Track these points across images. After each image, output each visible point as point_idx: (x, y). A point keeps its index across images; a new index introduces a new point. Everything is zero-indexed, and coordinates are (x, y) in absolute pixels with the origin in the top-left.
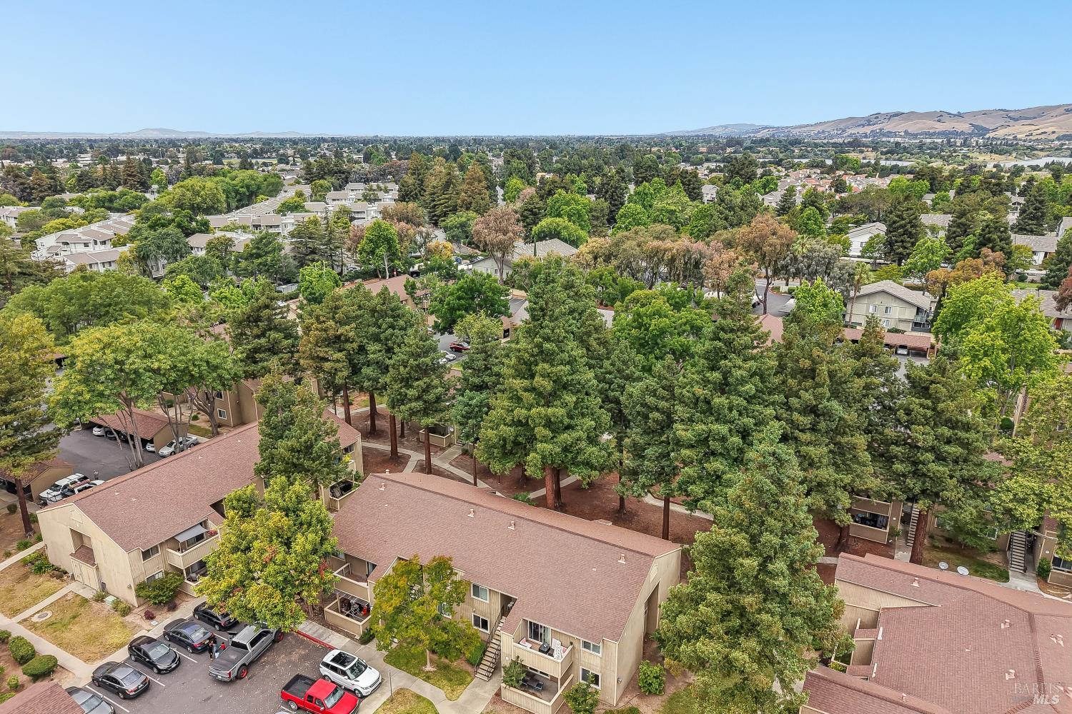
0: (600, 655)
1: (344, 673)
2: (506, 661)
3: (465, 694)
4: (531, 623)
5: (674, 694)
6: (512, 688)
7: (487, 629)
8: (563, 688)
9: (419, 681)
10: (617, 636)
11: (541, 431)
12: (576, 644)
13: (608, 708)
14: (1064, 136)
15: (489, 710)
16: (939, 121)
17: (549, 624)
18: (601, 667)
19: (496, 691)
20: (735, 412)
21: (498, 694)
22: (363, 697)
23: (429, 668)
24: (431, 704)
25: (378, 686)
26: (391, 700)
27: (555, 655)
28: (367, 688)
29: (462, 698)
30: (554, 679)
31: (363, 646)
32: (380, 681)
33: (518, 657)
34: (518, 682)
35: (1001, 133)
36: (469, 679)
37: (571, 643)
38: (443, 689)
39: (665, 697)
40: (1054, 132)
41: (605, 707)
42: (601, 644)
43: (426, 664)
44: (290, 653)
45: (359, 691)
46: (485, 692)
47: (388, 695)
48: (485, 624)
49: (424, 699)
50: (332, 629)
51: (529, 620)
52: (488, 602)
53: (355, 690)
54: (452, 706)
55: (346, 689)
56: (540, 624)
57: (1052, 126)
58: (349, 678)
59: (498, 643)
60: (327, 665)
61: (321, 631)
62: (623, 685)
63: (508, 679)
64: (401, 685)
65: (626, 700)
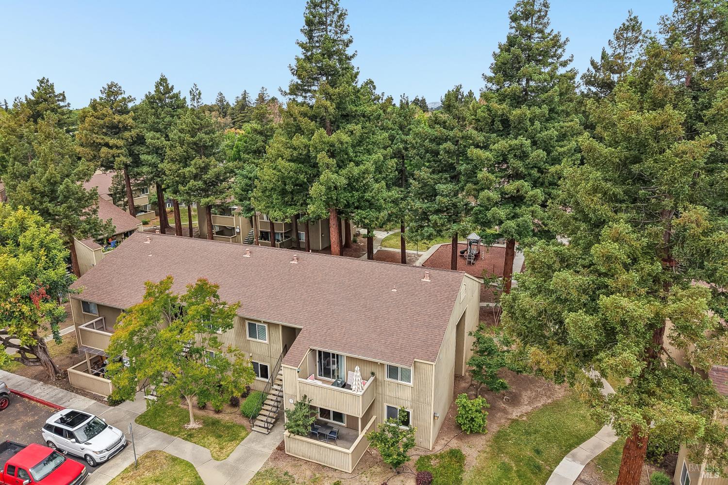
0: (411, 384)
1: (71, 435)
2: (289, 405)
3: (238, 451)
4: (320, 352)
5: (499, 431)
6: (297, 437)
7: (267, 378)
8: (365, 431)
9: (177, 440)
10: (432, 356)
11: (322, 158)
12: (379, 375)
13: (423, 454)
15: (268, 468)
17: (343, 350)
18: (413, 401)
19: (278, 444)
20: (537, 124)
21: (281, 448)
22: (97, 465)
23: (193, 425)
24: (191, 466)
25: (119, 449)
26: (136, 465)
27: (353, 387)
28: (101, 452)
29: (234, 456)
30: (353, 420)
31: (112, 408)
32: (123, 442)
33: (305, 396)
34: (306, 427)
36: (243, 434)
37: (373, 374)
38: (208, 448)
39: (489, 437)
41: (418, 452)
42: (412, 369)
43: (189, 421)
44: (13, 422)
45: (91, 457)
46: (264, 447)
47: (132, 460)
48: (264, 372)
49: (182, 461)
50: (77, 393)
51: (318, 348)
52: (267, 342)
53: (86, 455)
54: (218, 468)
55: (69, 455)
56: (331, 351)
58: (77, 441)
59: (279, 388)
60: (49, 427)
61: (61, 395)
62: (439, 422)
63: (293, 424)
64: (153, 446)
65: (443, 442)
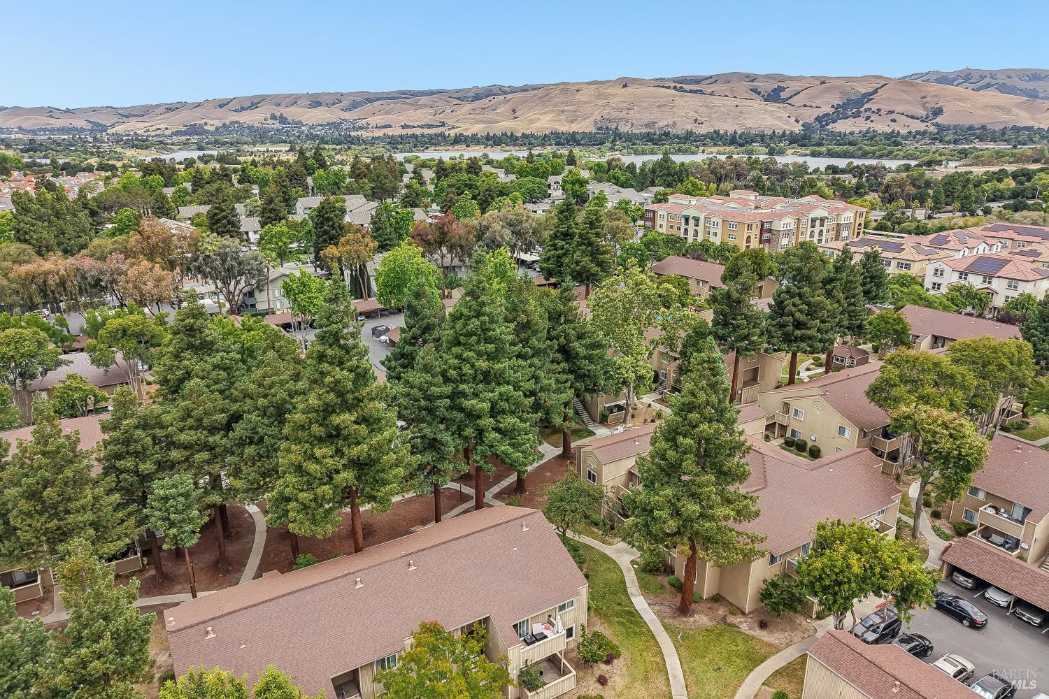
0: (574, 607)
12: (553, 614)
14: (177, 132)
16: (51, 117)
18: (574, 617)
33: (527, 661)
35: (120, 129)
37: (550, 616)
40: (167, 129)
51: (517, 622)
57: (162, 123)
